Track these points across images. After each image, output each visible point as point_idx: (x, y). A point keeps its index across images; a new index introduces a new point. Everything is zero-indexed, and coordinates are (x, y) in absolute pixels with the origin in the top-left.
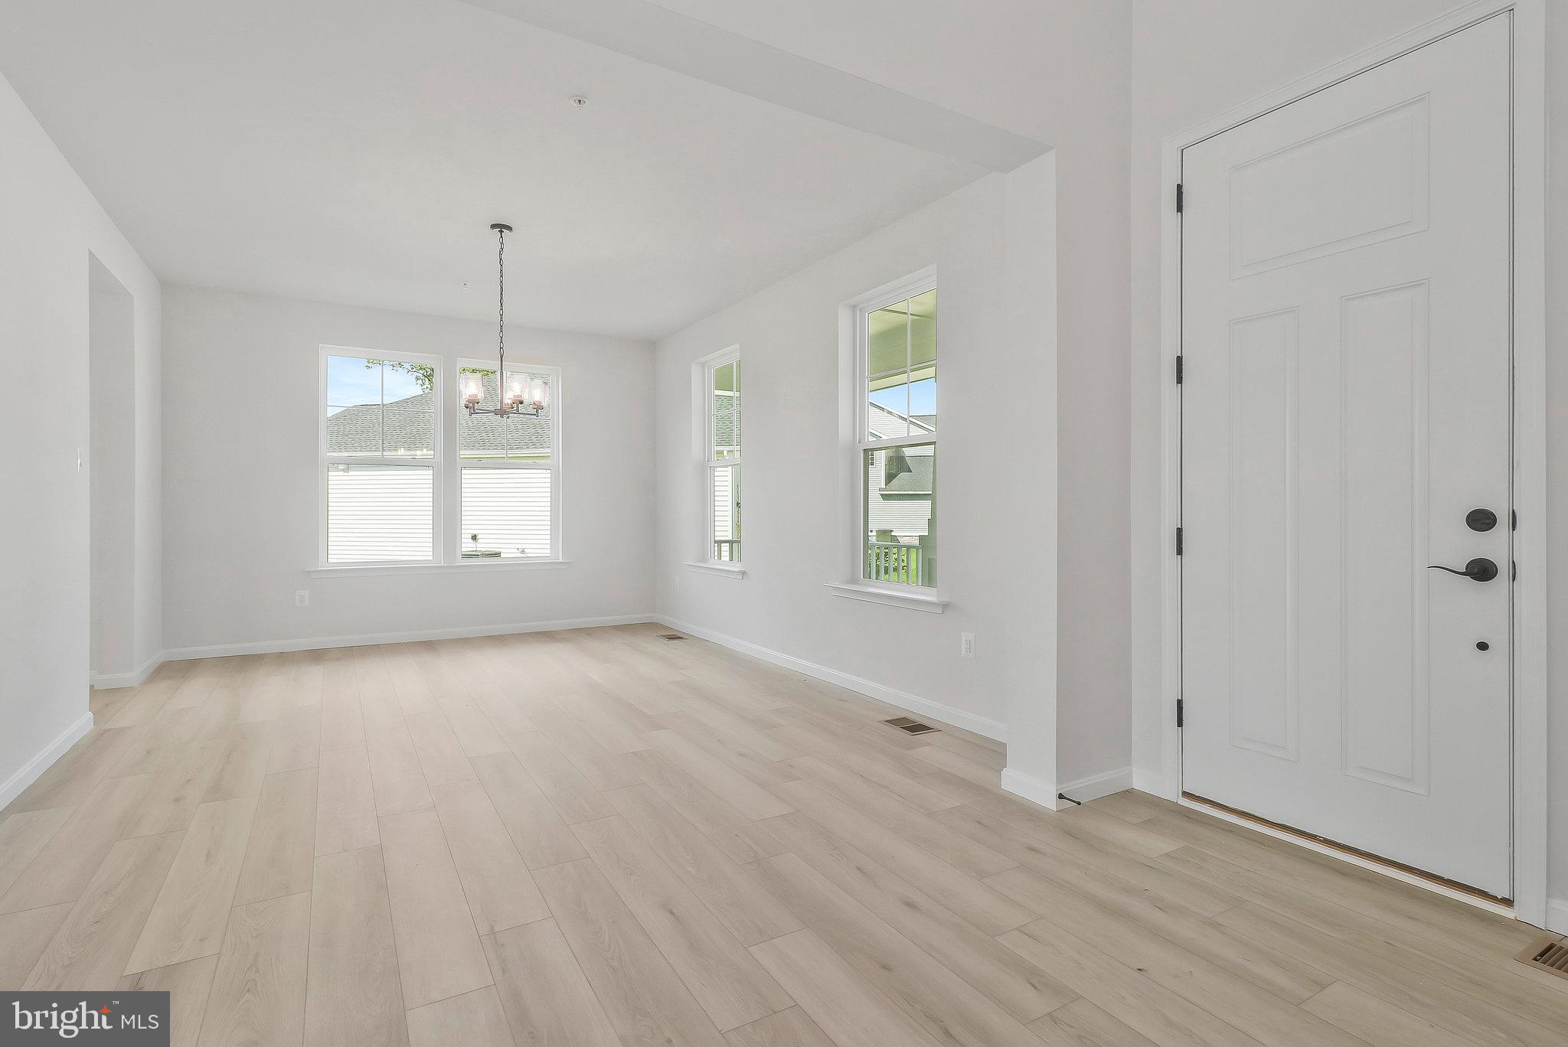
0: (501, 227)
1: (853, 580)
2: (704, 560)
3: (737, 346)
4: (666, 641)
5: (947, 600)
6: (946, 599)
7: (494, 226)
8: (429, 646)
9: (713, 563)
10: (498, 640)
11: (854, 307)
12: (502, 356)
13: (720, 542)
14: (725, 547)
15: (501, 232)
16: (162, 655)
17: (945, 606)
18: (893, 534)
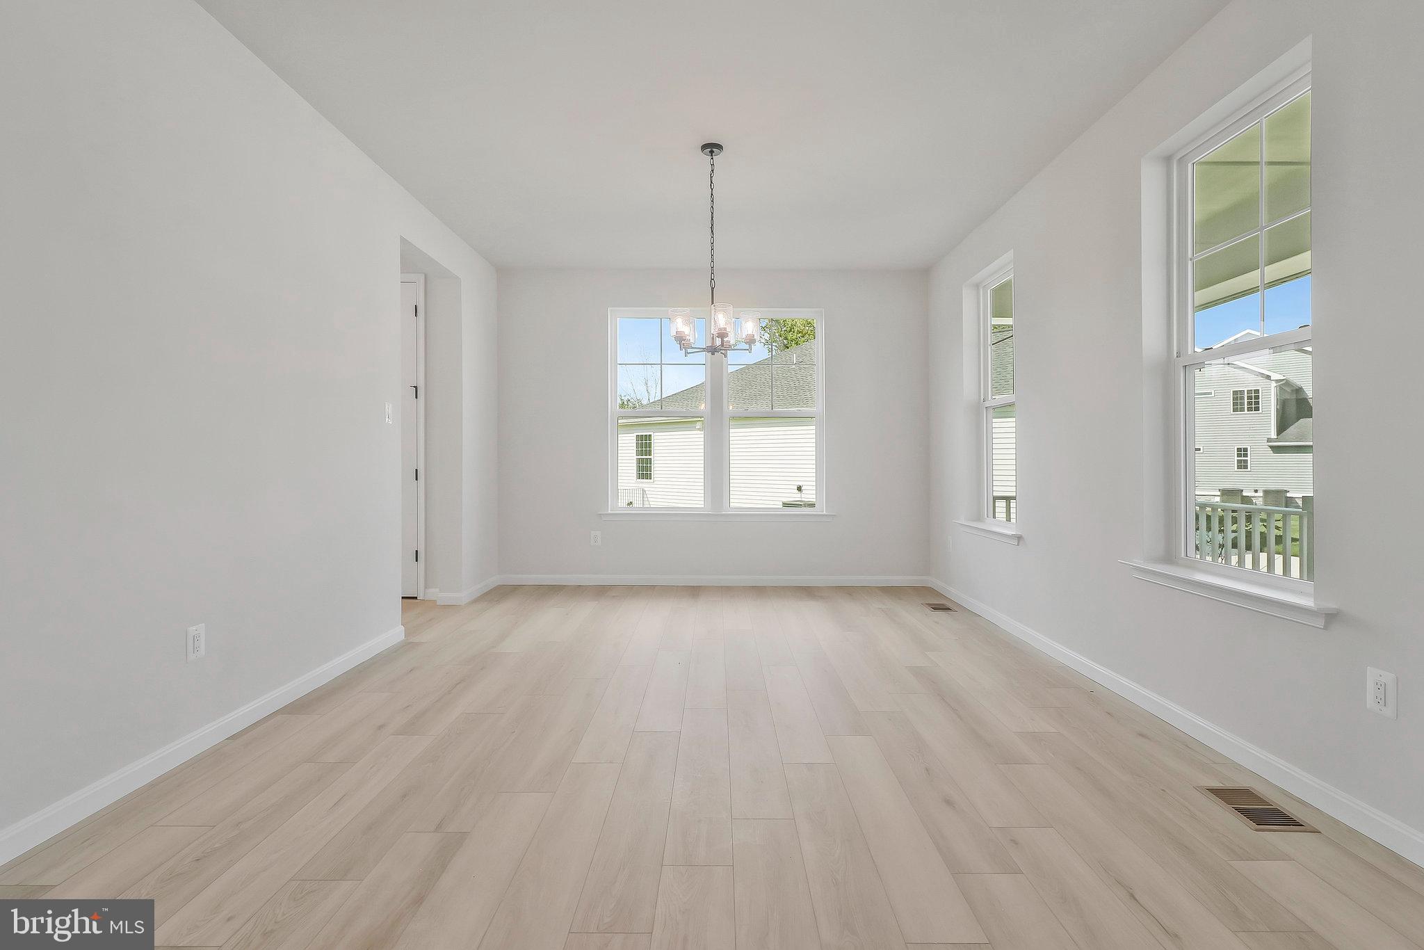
0: (712, 148)
1: (1169, 557)
2: (979, 518)
3: (1010, 255)
4: (928, 611)
5: (1334, 606)
6: (1332, 605)
7: (704, 147)
8: (694, 591)
9: (989, 525)
10: (759, 591)
11: (1168, 159)
12: (713, 289)
13: (995, 498)
14: (1001, 505)
15: (712, 152)
16: (495, 580)
17: (1331, 618)
18: (1288, 495)
